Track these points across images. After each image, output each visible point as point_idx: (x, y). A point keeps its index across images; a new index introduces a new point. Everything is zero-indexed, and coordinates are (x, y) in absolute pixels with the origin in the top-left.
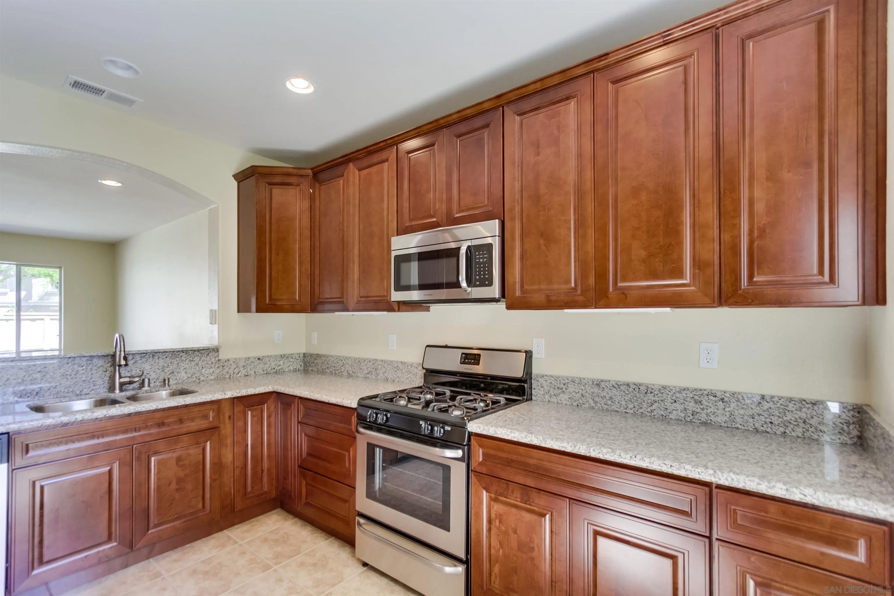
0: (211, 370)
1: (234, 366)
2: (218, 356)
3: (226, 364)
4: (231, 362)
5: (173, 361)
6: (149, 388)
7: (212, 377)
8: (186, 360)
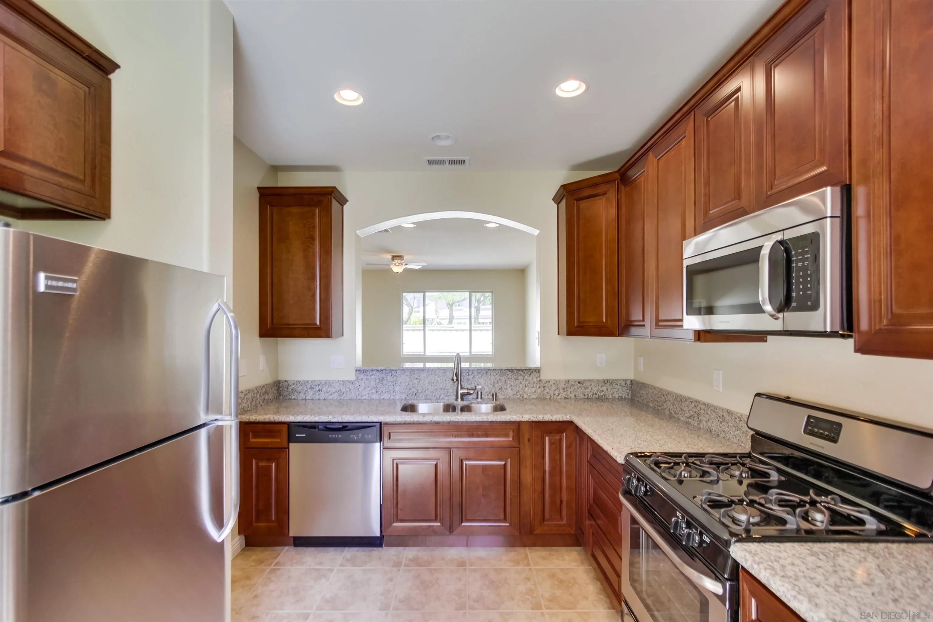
0: (533, 390)
1: (554, 388)
2: (539, 377)
3: (546, 385)
4: (551, 383)
5: (501, 378)
6: (481, 400)
7: (534, 396)
8: (512, 378)
